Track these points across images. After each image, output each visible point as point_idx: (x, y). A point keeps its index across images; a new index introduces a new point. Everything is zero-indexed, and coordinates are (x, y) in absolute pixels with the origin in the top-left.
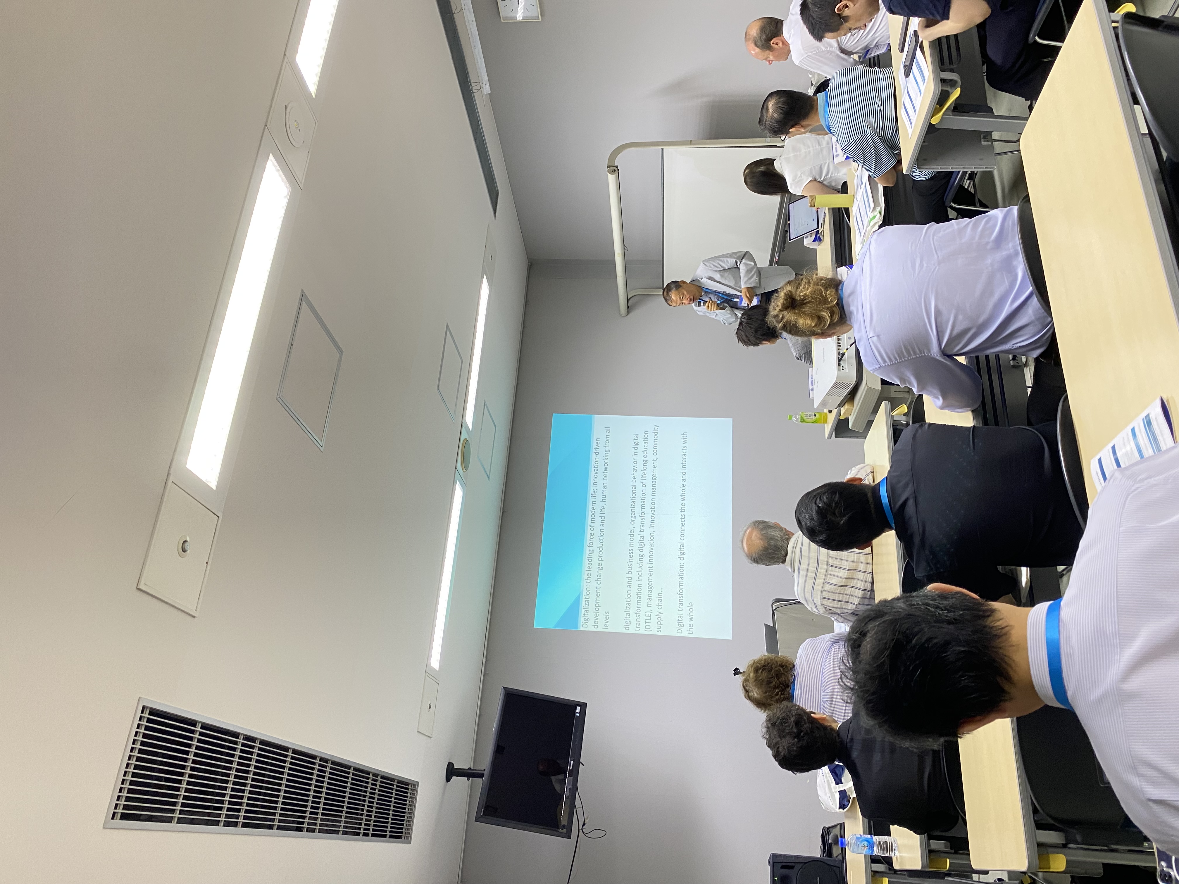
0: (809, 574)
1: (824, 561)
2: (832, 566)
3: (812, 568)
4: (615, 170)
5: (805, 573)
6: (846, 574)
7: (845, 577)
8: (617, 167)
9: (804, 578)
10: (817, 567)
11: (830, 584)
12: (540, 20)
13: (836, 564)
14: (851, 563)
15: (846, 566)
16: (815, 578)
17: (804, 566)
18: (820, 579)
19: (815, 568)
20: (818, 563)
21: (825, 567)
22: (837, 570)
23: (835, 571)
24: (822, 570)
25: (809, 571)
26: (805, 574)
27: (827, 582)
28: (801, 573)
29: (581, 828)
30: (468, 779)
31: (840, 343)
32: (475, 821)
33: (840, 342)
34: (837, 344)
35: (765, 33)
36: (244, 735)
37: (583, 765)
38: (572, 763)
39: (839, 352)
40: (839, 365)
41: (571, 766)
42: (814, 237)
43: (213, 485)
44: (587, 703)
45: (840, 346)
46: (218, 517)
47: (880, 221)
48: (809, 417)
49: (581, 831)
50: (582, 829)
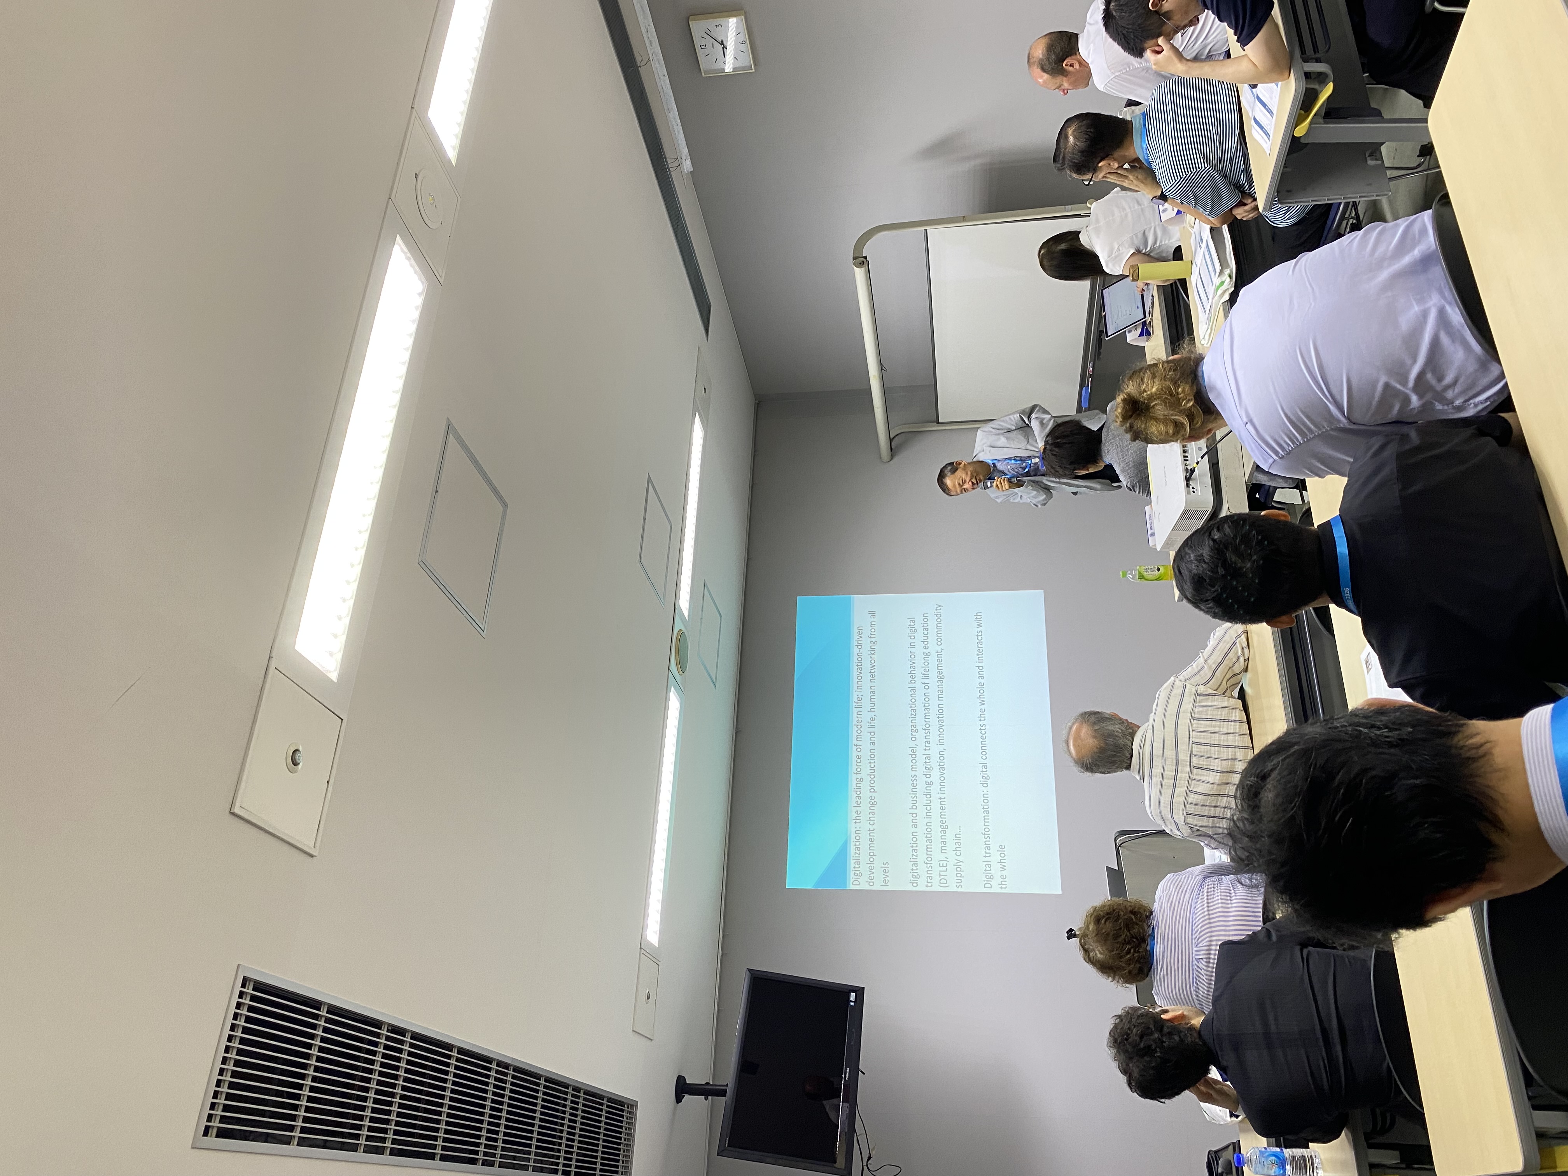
0: (1165, 781)
1: (1185, 761)
2: (1198, 768)
3: (1170, 773)
4: (863, 262)
5: (1160, 780)
6: (1218, 777)
7: (1217, 782)
8: (866, 258)
9: (1159, 787)
10: (1177, 771)
11: (1196, 793)
12: (753, 70)
13: (1203, 765)
14: (1224, 763)
15: (1218, 767)
16: (1174, 786)
17: (1157, 771)
18: (1181, 787)
19: (1173, 772)
20: (1177, 764)
21: (1187, 769)
22: (1205, 772)
23: (1201, 775)
24: (1183, 775)
25: (1165, 776)
26: (1159, 783)
27: (1191, 791)
28: (1154, 780)
29: (865, 1164)
30: (706, 1099)
31: (1187, 457)
32: (718, 1155)
33: (1187, 454)
34: (1183, 458)
35: (1055, 53)
36: (390, 1025)
37: (864, 1074)
38: (848, 1071)
39: (1187, 469)
40: (1188, 486)
41: (847, 1075)
42: (1139, 330)
43: (334, 676)
44: (864, 988)
45: (1187, 460)
46: (342, 720)
47: (1231, 287)
48: (1150, 573)
49: (865, 1168)
50: (867, 1165)
